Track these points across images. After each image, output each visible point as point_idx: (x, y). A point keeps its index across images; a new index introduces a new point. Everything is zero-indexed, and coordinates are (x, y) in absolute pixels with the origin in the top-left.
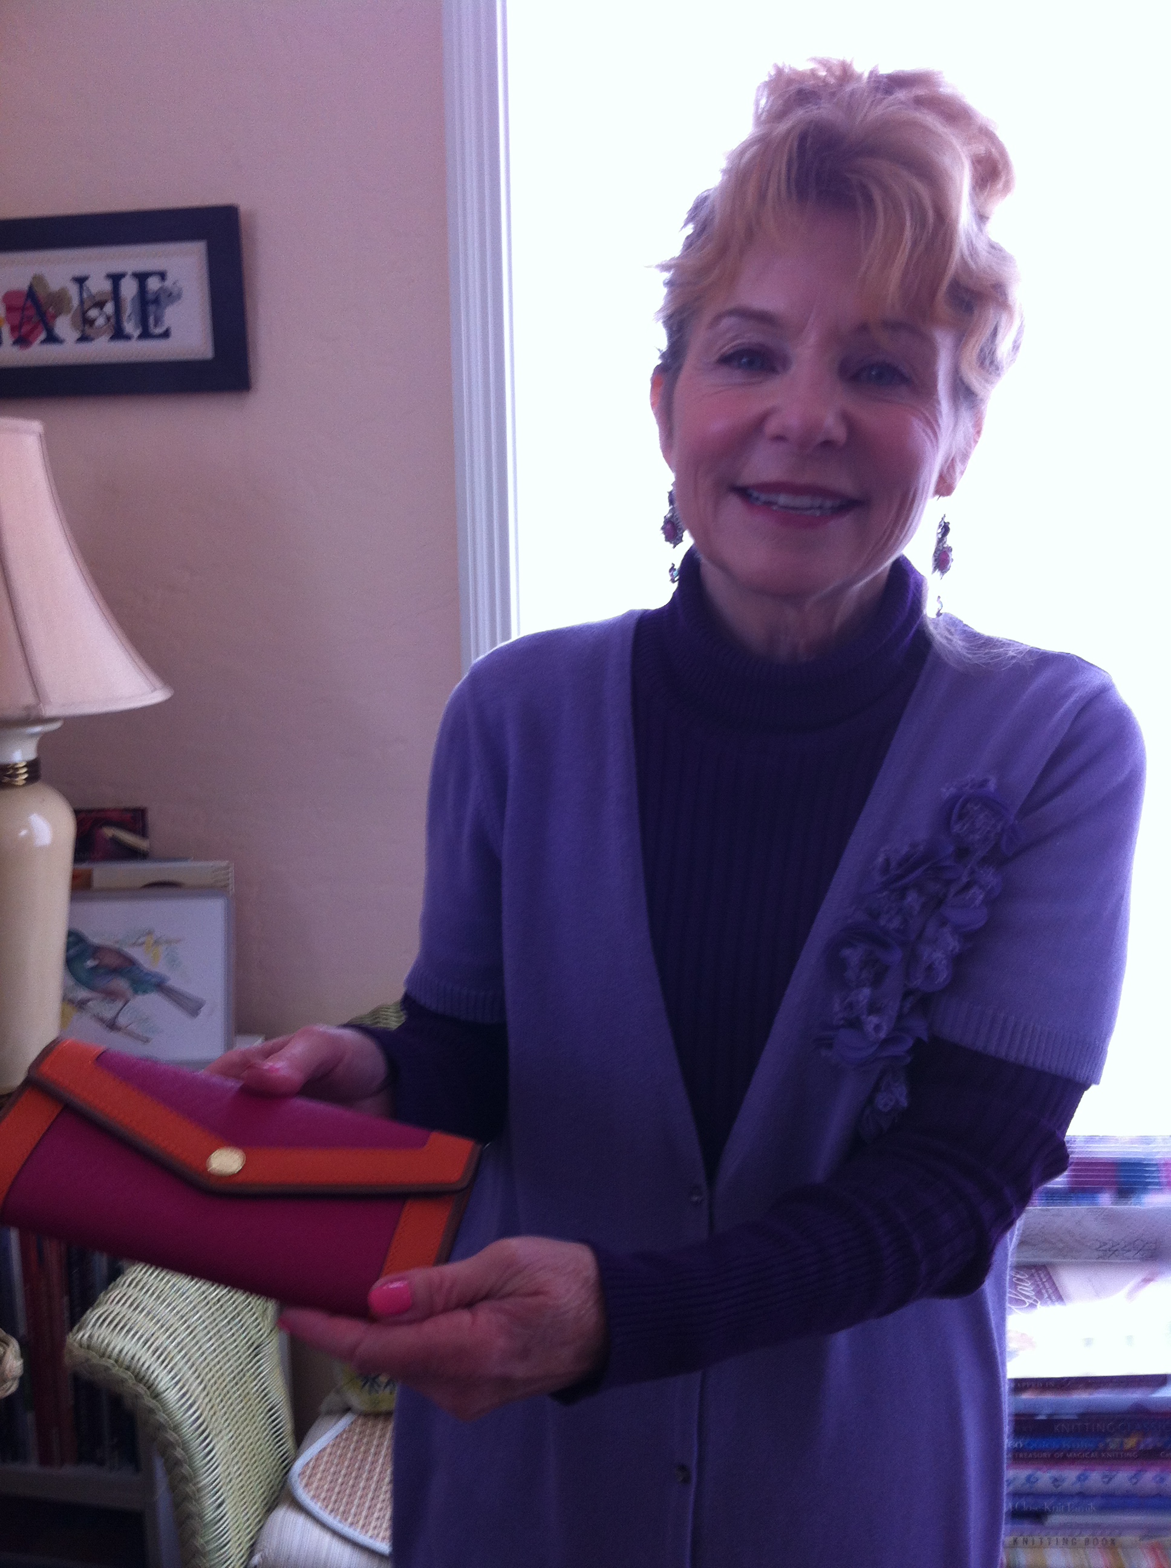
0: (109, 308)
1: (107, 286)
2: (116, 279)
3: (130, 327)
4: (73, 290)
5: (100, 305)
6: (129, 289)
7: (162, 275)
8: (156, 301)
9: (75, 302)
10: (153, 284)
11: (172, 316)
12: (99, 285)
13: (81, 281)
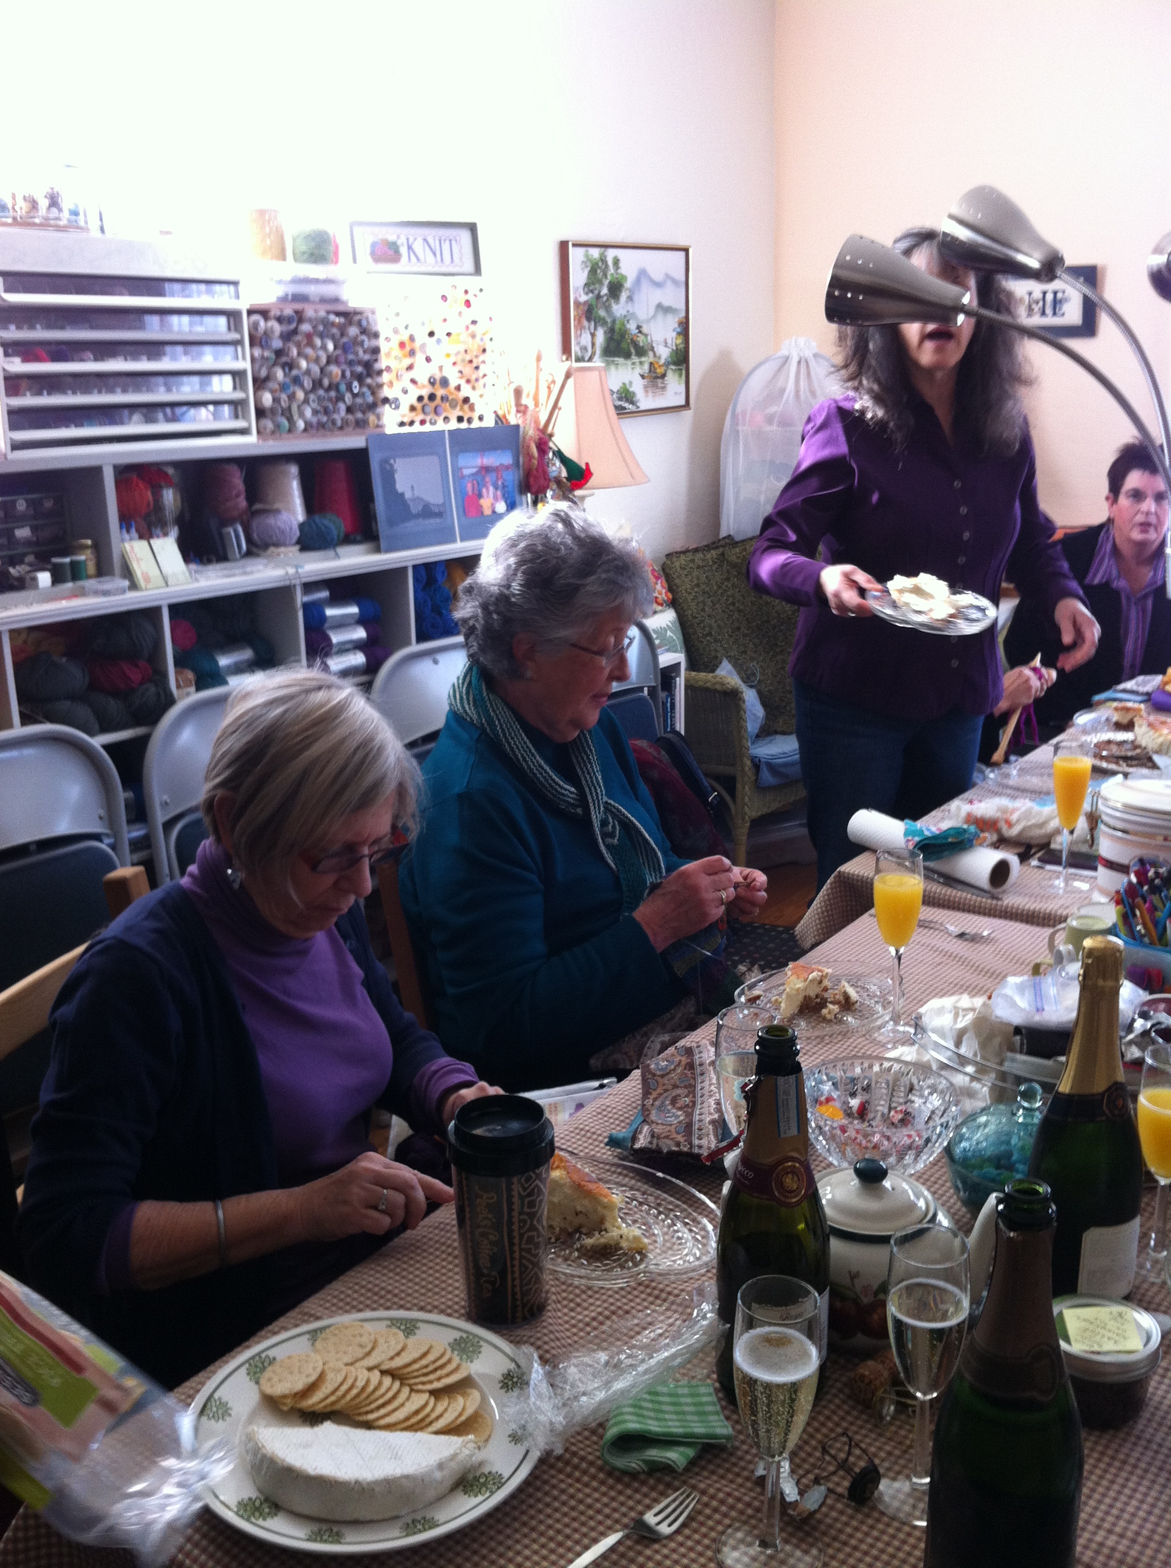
0: (1041, 304)
1: (1041, 296)
2: (1045, 293)
3: (1049, 311)
4: (1027, 298)
5: (1037, 302)
6: (1049, 297)
7: (1064, 292)
8: (1060, 301)
9: (1027, 301)
10: (1059, 295)
11: (1066, 308)
12: (1038, 295)
13: (1030, 294)
